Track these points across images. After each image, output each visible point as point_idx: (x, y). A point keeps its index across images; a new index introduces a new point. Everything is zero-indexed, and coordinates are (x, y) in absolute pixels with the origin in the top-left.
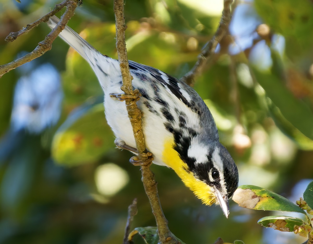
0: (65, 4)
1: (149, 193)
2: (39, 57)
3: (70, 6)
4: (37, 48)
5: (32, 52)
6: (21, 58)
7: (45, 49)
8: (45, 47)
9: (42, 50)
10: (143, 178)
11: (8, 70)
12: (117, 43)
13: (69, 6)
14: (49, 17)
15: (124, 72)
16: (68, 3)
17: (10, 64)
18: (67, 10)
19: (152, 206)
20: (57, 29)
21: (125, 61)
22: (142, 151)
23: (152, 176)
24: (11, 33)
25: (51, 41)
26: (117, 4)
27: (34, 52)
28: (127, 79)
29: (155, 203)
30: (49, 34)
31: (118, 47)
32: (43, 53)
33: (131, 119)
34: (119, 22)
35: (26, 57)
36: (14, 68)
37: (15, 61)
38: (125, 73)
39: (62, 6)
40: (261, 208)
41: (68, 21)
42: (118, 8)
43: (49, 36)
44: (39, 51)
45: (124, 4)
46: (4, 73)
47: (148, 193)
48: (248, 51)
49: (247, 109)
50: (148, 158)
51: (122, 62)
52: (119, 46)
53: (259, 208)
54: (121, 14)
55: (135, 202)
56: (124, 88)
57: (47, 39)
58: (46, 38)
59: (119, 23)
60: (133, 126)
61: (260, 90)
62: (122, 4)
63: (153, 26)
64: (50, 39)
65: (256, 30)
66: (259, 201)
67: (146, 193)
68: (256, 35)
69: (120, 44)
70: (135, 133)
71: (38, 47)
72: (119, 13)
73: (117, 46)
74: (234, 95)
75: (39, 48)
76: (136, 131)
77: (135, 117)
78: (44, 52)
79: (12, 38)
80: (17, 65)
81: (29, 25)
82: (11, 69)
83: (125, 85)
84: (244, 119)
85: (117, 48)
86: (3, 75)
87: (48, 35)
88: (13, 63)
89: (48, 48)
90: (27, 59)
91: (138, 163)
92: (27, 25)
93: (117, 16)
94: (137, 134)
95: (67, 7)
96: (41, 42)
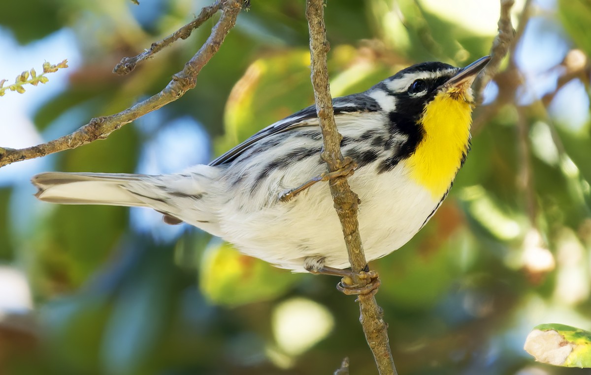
0: (220, 7)
1: (374, 343)
2: (174, 100)
3: (229, 9)
4: (170, 85)
5: (162, 93)
6: (142, 103)
7: (184, 86)
8: (184, 83)
9: (180, 89)
10: (362, 318)
11: (118, 125)
12: (312, 75)
13: (226, 8)
14: (191, 29)
15: (326, 126)
16: (225, 4)
17: (123, 114)
18: (224, 16)
19: (379, 367)
20: (206, 51)
21: (328, 106)
22: (359, 269)
23: (378, 313)
24: (123, 60)
25: (195, 72)
26: (312, 5)
27: (165, 92)
28: (332, 139)
29: (385, 361)
30: (192, 60)
31: (315, 82)
32: (182, 94)
33: (340, 211)
34: (316, 37)
35: (150, 102)
36: (130, 122)
37: (132, 109)
38: (327, 128)
39: (214, 10)
40: (575, 364)
41: (225, 36)
42: (313, 13)
43: (191, 63)
44: (173, 89)
45: (324, 5)
46: (112, 131)
47: (371, 344)
48: (548, 98)
49: (547, 204)
50: (370, 280)
51: (322, 109)
52: (317, 80)
53: (572, 364)
54: (320, 23)
55: (345, 365)
56: (326, 155)
57: (189, 69)
58: (186, 66)
59: (317, 39)
60: (343, 223)
61: (570, 168)
62: (321, 4)
63: (378, 55)
64: (192, 69)
65: (564, 62)
66: (572, 350)
67: (368, 343)
68: (562, 71)
69: (319, 77)
70: (346, 236)
71: (172, 83)
72: (316, 20)
73: (312, 81)
74: (524, 179)
75: (174, 85)
76: (348, 231)
77: (346, 207)
78: (183, 91)
79: (126, 67)
80: (134, 115)
81: (156, 45)
82: (126, 123)
83: (328, 150)
84: (542, 221)
85: (313, 84)
86: (110, 133)
87: (190, 61)
88: (128, 111)
89: (190, 84)
90: (153, 104)
91: (352, 289)
92: (152, 45)
93: (313, 27)
94: (350, 237)
95: (223, 11)
96: (176, 75)
